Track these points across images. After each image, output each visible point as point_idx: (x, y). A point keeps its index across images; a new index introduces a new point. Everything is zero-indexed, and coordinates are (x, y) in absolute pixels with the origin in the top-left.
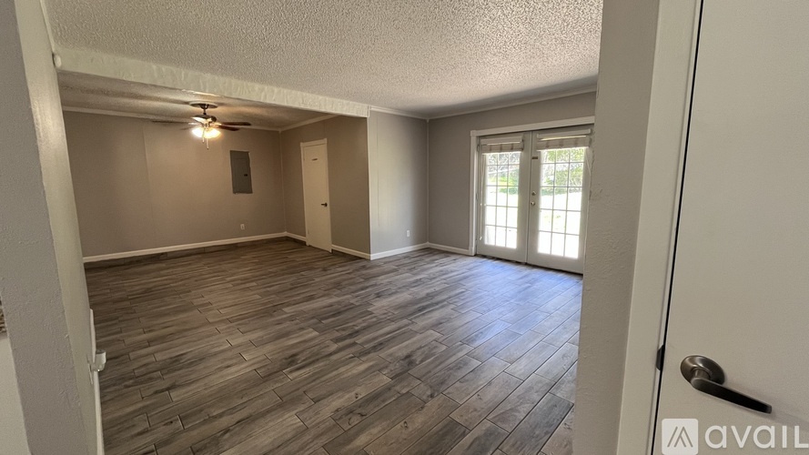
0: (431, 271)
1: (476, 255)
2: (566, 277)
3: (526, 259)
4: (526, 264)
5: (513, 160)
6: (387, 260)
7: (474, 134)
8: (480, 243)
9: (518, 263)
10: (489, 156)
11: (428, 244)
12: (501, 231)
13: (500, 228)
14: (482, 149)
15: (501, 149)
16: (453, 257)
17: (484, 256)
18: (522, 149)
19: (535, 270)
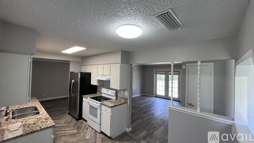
0: (147, 100)
1: (155, 97)
2: (176, 102)
3: (166, 98)
4: (167, 99)
5: (163, 76)
6: (136, 97)
7: (154, 70)
8: (156, 94)
9: (165, 99)
10: (158, 75)
11: (143, 94)
12: (161, 91)
13: (160, 90)
14: (156, 74)
15: (161, 74)
16: (150, 97)
17: (157, 97)
18: (165, 74)
19: (169, 100)
